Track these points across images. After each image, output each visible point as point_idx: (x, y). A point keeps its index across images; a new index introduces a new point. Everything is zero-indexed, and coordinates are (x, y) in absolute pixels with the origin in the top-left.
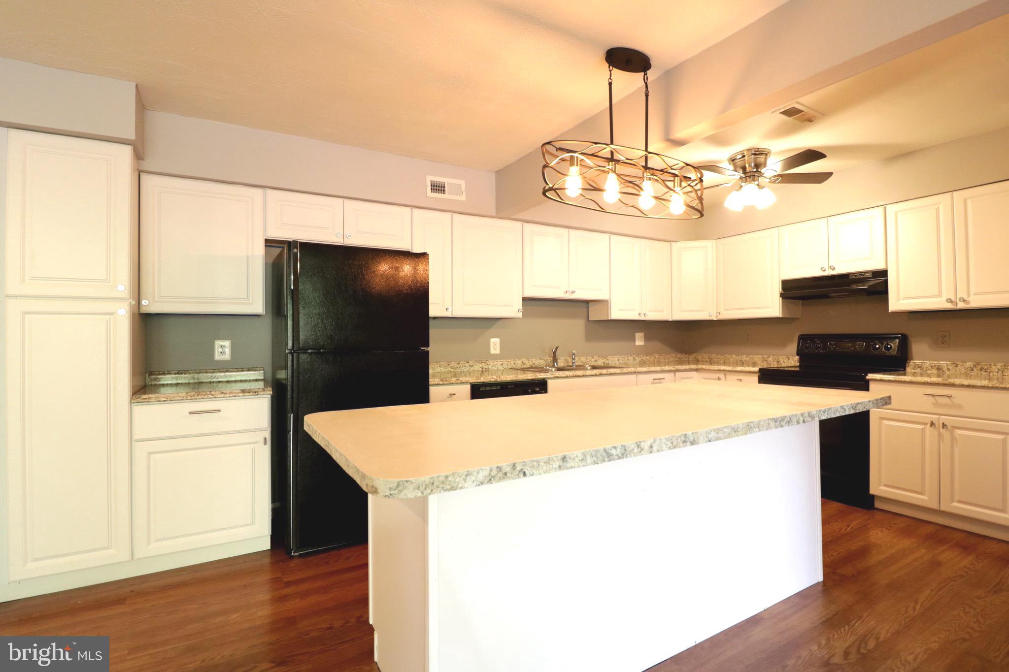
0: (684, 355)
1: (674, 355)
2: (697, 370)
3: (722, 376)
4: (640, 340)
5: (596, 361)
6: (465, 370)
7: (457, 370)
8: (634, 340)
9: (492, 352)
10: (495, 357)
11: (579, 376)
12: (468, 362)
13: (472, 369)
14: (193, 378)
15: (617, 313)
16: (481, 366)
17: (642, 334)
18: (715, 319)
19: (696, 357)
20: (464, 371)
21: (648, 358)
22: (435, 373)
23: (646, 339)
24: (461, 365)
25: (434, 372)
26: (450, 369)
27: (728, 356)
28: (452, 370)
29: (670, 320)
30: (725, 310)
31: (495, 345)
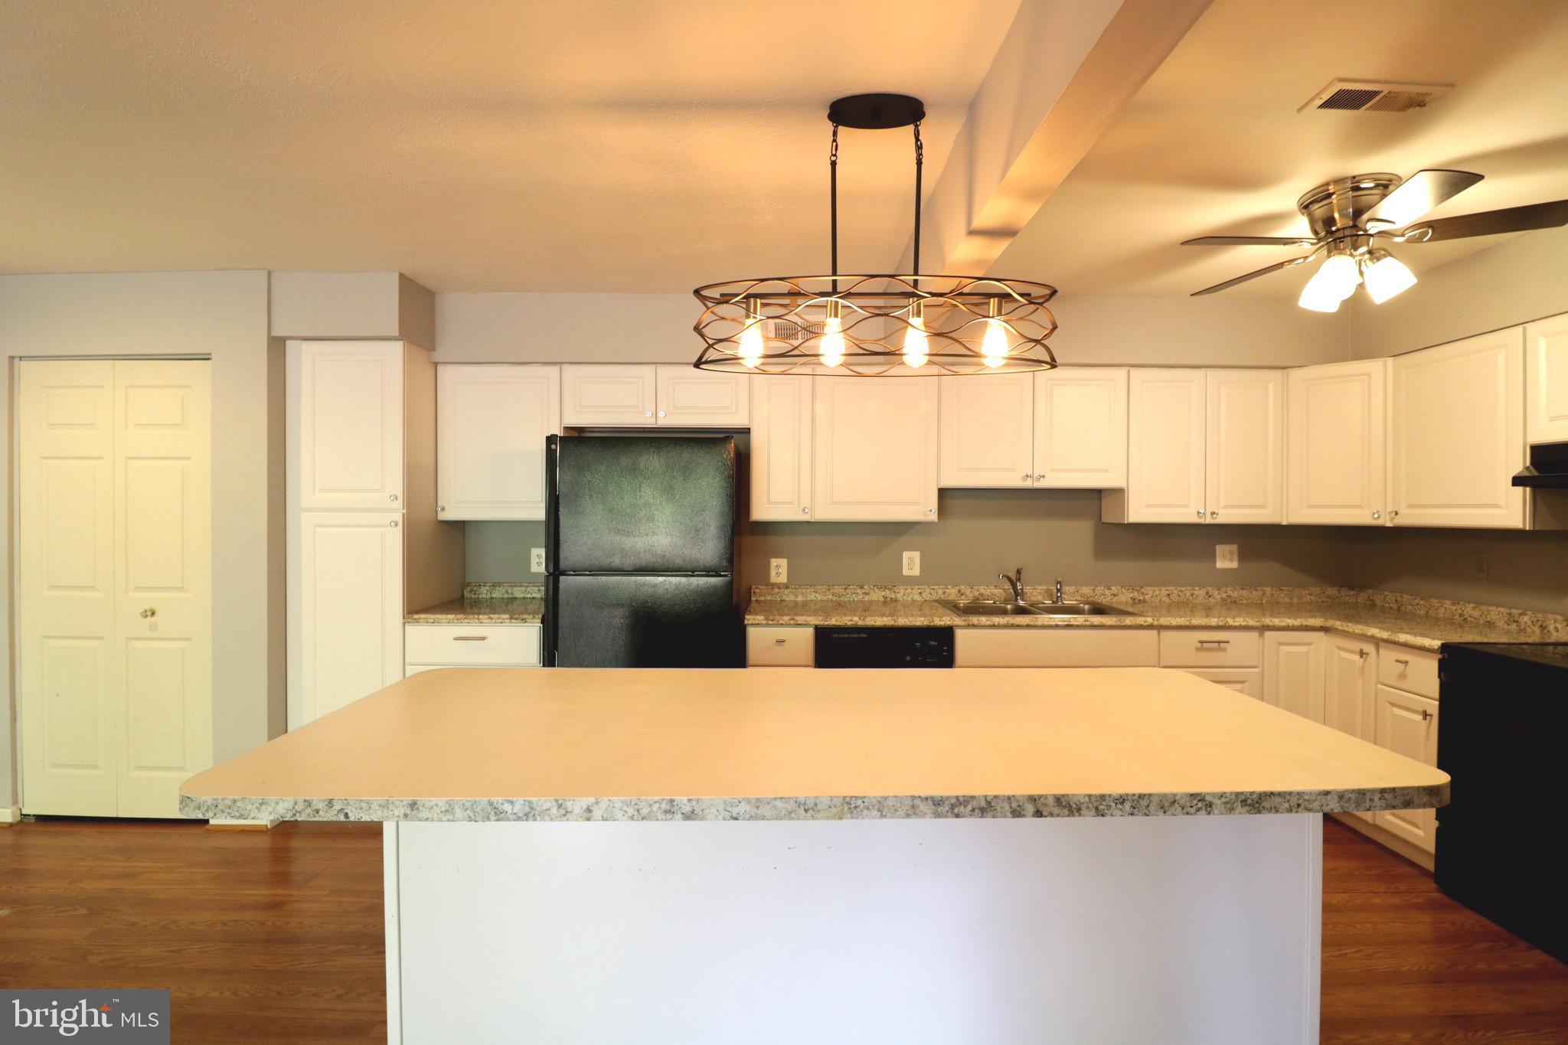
0: (1344, 592)
1: (1318, 590)
2: (1325, 629)
3: (1369, 648)
4: (1226, 560)
5: (1115, 595)
6: (856, 599)
7: (842, 599)
8: (1213, 557)
9: (906, 572)
10: (911, 581)
11: (1019, 626)
12: (862, 587)
13: (867, 598)
14: (507, 593)
15: (1138, 512)
16: (883, 593)
17: (1234, 547)
18: (1389, 524)
19: (1371, 598)
20: (853, 601)
21: (1245, 593)
22: (807, 601)
23: (1243, 556)
24: (849, 591)
25: (805, 599)
26: (830, 597)
27: (1435, 602)
28: (835, 598)
29: (1284, 523)
30: (1410, 506)
31: (911, 562)
